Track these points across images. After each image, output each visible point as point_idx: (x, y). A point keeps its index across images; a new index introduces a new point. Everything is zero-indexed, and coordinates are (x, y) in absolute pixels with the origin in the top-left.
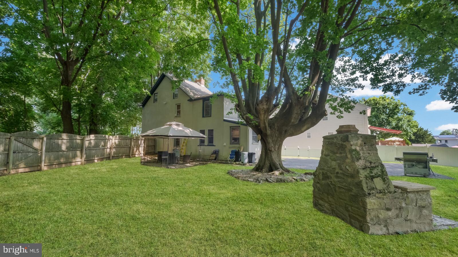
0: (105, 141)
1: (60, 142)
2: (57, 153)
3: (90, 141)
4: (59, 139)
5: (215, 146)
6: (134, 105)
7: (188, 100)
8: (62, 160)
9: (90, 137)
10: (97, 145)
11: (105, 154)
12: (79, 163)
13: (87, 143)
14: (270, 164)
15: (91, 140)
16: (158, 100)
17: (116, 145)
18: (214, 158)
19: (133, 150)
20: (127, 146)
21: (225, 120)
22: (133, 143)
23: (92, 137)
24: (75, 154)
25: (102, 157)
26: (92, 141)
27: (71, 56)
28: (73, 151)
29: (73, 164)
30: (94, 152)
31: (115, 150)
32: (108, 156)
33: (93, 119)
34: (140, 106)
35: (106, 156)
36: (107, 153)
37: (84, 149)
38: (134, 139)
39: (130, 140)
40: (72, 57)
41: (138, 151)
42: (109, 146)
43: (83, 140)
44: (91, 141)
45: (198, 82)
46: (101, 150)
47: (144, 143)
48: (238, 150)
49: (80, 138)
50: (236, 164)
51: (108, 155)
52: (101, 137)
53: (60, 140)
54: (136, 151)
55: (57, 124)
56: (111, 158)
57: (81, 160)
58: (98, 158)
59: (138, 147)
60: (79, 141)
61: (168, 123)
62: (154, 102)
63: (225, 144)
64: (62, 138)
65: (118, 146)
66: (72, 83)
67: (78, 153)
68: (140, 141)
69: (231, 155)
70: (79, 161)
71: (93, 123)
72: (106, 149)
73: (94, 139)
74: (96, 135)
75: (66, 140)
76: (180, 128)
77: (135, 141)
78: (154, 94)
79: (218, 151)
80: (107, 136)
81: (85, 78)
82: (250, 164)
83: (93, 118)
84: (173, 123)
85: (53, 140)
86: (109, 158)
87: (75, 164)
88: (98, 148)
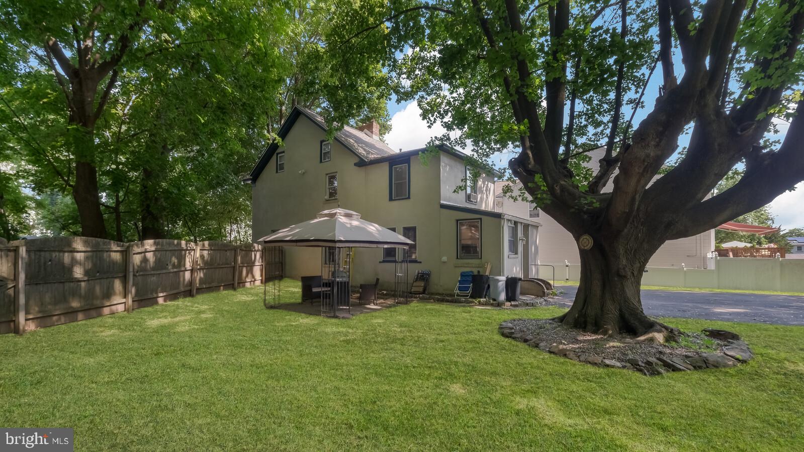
0: (180, 254)
1: (67, 258)
2: (61, 285)
3: (145, 256)
4: (65, 252)
5: (421, 262)
6: (233, 180)
7: (355, 164)
8: (75, 304)
9: (143, 245)
10: (160, 264)
11: (181, 285)
12: (121, 308)
13: (137, 259)
14: (620, 310)
15: (146, 251)
16: (285, 167)
17: (206, 263)
18: (421, 289)
19: (241, 273)
20: (228, 264)
21: (443, 206)
22: (239, 258)
23: (149, 244)
24: (108, 288)
25: (175, 292)
26: (150, 256)
27: (90, 59)
28: (102, 280)
29: (106, 311)
30: (154, 279)
31: (202, 275)
32: (189, 288)
33: (148, 206)
34: (248, 180)
35: (182, 289)
36: (186, 282)
37: (131, 274)
38: (243, 250)
39: (233, 252)
40: (92, 60)
41: (250, 276)
42: (188, 265)
43: (126, 253)
44: (147, 254)
45: (366, 130)
46: (171, 274)
47: (262, 257)
48: (479, 272)
49: (119, 249)
50: (480, 304)
51: (187, 286)
52: (169, 244)
53: (66, 254)
54: (247, 275)
55: (73, 218)
56: (195, 291)
57: (124, 300)
58: (165, 294)
59: (250, 265)
60: (116, 257)
61: (326, 212)
62: (277, 172)
63: (444, 259)
64: (70, 249)
65: (209, 265)
66: (95, 120)
67: (118, 285)
68: (253, 253)
69: (460, 282)
70: (119, 303)
71: (150, 213)
72: (181, 273)
73: (153, 248)
74: (157, 240)
75: (82, 254)
76: (355, 223)
77: (244, 252)
78: (277, 154)
79: (429, 275)
80: (183, 242)
81: (126, 111)
82: (513, 303)
83: (148, 202)
84: (338, 211)
85: (47, 255)
86: (190, 292)
87: (111, 310)
88: (164, 271)
